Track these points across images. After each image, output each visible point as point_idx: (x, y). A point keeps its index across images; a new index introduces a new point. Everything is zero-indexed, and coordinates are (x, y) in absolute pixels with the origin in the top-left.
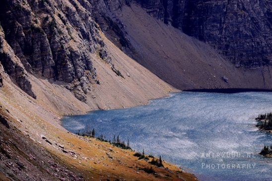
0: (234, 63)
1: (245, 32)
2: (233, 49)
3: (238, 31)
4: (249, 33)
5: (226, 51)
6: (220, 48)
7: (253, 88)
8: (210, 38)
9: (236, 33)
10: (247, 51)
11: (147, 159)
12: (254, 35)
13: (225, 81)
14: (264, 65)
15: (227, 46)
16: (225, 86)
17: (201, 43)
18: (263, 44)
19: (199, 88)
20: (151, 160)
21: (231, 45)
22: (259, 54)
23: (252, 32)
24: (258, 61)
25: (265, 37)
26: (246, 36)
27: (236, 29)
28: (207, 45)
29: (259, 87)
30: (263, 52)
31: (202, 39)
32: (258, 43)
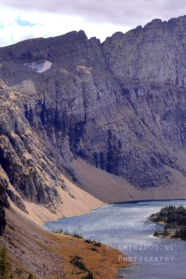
0: (136, 187)
1: (140, 169)
2: (135, 179)
3: (136, 169)
4: (142, 170)
5: (131, 180)
6: (127, 179)
7: (147, 199)
8: (122, 174)
9: (135, 170)
10: (142, 180)
11: (92, 243)
12: (145, 171)
13: (132, 197)
14: (152, 186)
15: (131, 178)
16: (132, 200)
17: (117, 177)
18: (151, 175)
19: (118, 202)
20: (94, 243)
21: (133, 177)
22: (149, 181)
23: (144, 169)
24: (149, 185)
25: (151, 171)
26: (141, 171)
27: (135, 168)
28: (120, 178)
29: (150, 199)
30: (150, 179)
31: (117, 174)
32: (148, 175)
